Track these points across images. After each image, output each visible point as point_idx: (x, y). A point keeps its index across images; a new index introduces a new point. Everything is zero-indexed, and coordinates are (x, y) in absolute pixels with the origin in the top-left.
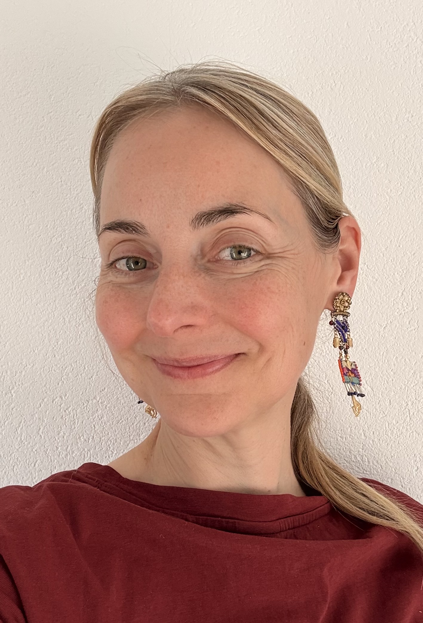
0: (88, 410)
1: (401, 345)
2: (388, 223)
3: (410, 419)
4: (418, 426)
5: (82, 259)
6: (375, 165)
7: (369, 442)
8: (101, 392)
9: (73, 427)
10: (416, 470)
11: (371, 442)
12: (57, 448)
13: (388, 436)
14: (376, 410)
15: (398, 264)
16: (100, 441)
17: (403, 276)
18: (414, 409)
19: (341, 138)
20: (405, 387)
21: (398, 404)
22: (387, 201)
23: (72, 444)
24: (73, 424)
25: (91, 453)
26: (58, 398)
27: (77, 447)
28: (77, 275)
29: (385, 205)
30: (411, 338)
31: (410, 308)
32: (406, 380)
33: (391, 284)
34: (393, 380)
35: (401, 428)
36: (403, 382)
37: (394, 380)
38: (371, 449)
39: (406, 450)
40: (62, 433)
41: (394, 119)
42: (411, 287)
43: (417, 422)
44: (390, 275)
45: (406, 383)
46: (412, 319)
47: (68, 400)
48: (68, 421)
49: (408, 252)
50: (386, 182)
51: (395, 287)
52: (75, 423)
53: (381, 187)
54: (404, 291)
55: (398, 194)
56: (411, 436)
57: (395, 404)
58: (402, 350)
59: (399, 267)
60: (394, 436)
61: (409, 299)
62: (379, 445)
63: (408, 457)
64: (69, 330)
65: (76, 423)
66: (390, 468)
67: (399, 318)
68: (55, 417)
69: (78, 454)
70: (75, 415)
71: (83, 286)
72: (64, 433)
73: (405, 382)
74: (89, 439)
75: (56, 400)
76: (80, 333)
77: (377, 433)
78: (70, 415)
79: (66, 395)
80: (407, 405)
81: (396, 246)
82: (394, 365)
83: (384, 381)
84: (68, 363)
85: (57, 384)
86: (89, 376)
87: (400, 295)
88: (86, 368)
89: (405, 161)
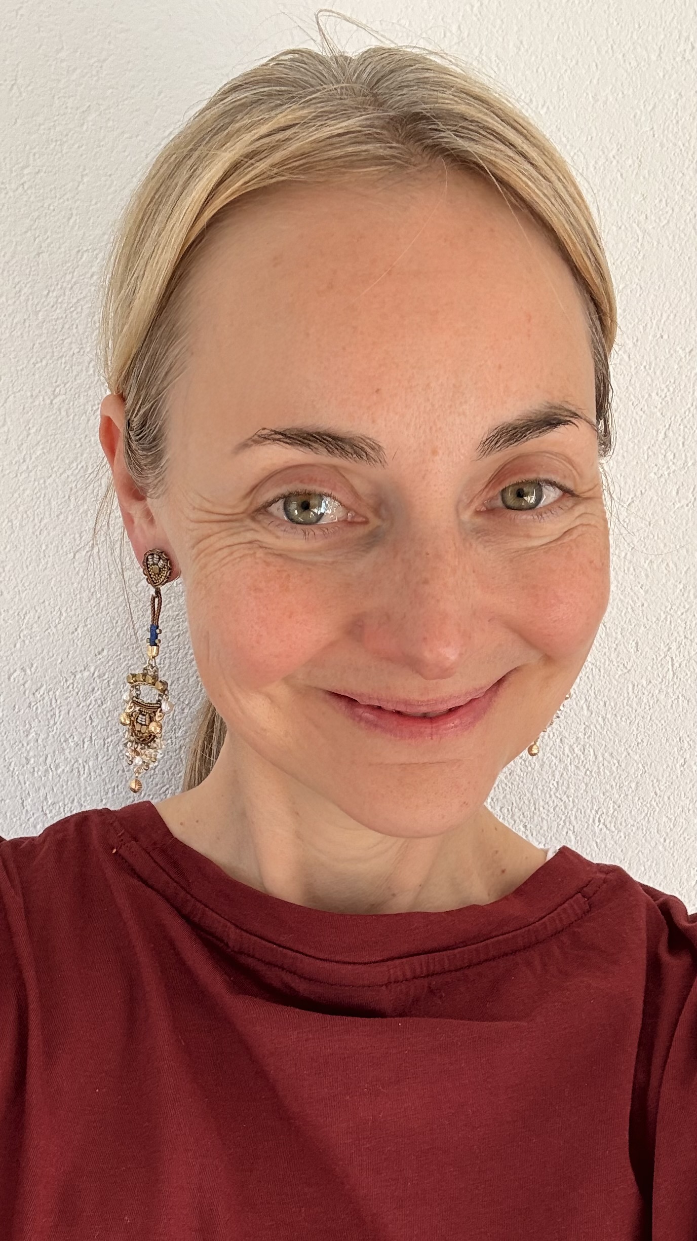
0: (77, 690)
1: (660, 536)
2: (638, 288)
3: (674, 674)
4: (688, 686)
5: (30, 400)
6: (615, 162)
7: (597, 721)
8: (96, 655)
9: (52, 722)
10: (683, 765)
11: (600, 719)
12: (28, 761)
13: (632, 708)
14: (612, 661)
15: (658, 373)
16: (105, 744)
17: (668, 398)
18: (682, 656)
19: (543, 106)
20: (666, 616)
21: (651, 649)
22: (638, 240)
23: (54, 752)
24: (52, 716)
25: (91, 767)
26: (18, 672)
27: (63, 758)
28: (25, 433)
29: (635, 250)
30: (679, 521)
31: (680, 463)
32: (667, 604)
33: (644, 416)
34: (643, 605)
35: (657, 692)
36: (663, 608)
37: (646, 605)
38: (601, 733)
39: (664, 730)
40: (34, 734)
41: (654, 58)
42: (682, 420)
43: (687, 680)
44: (643, 397)
45: (668, 609)
46: (683, 485)
47: (36, 674)
48: (42, 712)
49: (678, 349)
50: (636, 199)
51: (651, 423)
52: (54, 714)
53: (627, 210)
54: (669, 429)
55: (662, 225)
56: (674, 706)
57: (647, 649)
58: (662, 545)
59: (661, 379)
60: (643, 708)
61: (678, 445)
62: (614, 724)
63: (668, 744)
64: (23, 544)
65: (57, 716)
66: (635, 765)
67: (657, 484)
68: (17, 707)
69: (68, 768)
70: (54, 701)
71: (38, 453)
72: (36, 734)
73: (666, 607)
74: (84, 743)
75: (15, 675)
76: (44, 547)
77: (612, 704)
78: (45, 701)
79: (32, 665)
80: (668, 650)
81: (655, 336)
82: (647, 576)
83: (627, 609)
84: (28, 605)
85: (12, 646)
86: (72, 628)
87: (661, 436)
88: (64, 614)
89: (678, 150)
